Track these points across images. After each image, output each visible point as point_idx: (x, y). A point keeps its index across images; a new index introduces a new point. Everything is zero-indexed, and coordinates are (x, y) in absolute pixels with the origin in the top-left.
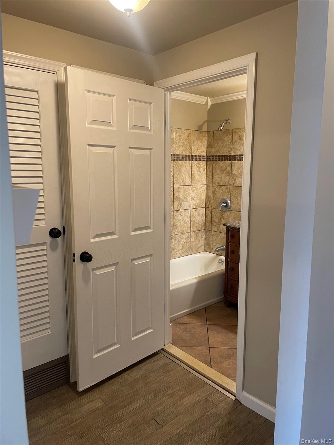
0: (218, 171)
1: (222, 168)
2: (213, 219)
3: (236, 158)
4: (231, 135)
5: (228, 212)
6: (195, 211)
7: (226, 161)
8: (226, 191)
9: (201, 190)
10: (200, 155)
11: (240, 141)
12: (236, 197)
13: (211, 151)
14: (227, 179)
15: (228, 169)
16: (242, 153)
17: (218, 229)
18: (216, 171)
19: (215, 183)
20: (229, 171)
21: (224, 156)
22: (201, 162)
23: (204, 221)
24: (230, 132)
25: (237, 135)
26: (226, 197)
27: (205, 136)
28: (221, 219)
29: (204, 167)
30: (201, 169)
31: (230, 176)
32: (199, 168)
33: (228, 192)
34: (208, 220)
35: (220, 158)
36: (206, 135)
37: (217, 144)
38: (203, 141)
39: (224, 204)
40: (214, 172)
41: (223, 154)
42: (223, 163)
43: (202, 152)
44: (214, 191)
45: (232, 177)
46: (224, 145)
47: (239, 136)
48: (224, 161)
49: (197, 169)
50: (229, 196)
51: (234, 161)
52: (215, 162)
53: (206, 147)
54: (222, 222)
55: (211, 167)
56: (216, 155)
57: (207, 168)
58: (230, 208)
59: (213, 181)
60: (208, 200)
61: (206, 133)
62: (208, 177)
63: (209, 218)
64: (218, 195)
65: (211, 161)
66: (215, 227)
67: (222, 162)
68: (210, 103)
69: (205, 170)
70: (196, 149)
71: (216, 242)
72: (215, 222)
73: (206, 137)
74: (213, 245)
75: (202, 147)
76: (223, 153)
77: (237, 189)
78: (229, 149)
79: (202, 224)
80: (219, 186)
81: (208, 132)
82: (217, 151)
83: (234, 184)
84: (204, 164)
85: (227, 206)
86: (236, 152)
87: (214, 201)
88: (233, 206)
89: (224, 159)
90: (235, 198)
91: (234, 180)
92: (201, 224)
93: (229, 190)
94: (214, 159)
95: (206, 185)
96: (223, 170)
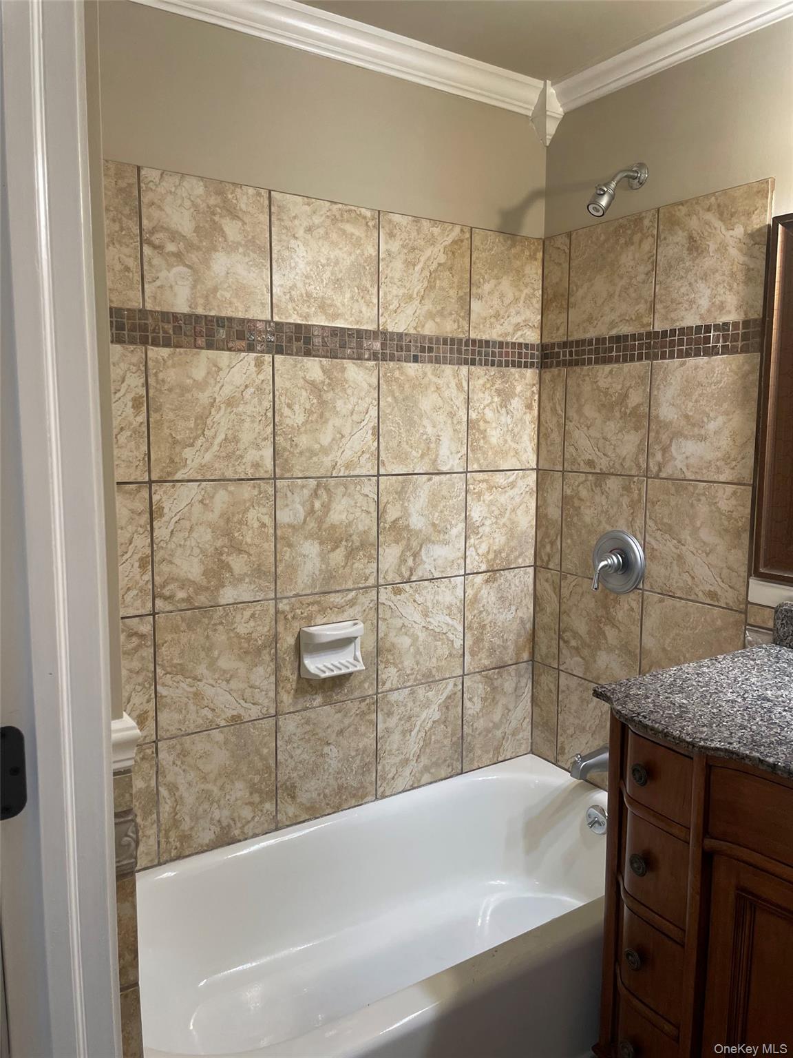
0: (590, 411)
1: (606, 394)
2: (564, 617)
3: (672, 343)
4: (650, 240)
5: (632, 595)
6: (487, 581)
7: (625, 361)
8: (625, 501)
9: (516, 491)
10: (509, 339)
11: (693, 260)
12: (669, 530)
13: (559, 322)
14: (629, 443)
15: (635, 398)
16: (702, 317)
17: (587, 669)
18: (579, 411)
19: (574, 461)
20: (638, 406)
21: (618, 338)
22: (513, 370)
23: (529, 626)
24: (646, 222)
25: (680, 232)
26: (622, 525)
27: (533, 257)
28: (602, 625)
29: (528, 394)
30: (516, 404)
31: (644, 431)
32: (505, 396)
33: (633, 504)
34: (545, 619)
35: (597, 351)
36: (540, 255)
37: (586, 286)
38: (527, 280)
39: (615, 560)
40: (572, 413)
41: (610, 329)
42: (611, 372)
43: (517, 327)
44: (572, 497)
45: (652, 434)
46: (618, 289)
47: (691, 238)
48: (617, 361)
49: (496, 399)
50: (639, 522)
51: (663, 358)
52: (578, 369)
53: (538, 306)
54: (605, 638)
55: (559, 395)
56: (582, 337)
57: (544, 397)
58: (642, 577)
59: (567, 456)
60: (546, 535)
61: (541, 247)
62: (547, 436)
63: (548, 610)
64: (588, 514)
65: (558, 365)
66: (572, 657)
67: (608, 368)
68: (556, 108)
69: (535, 404)
70: (492, 312)
71: (577, 721)
72: (576, 635)
73: (538, 263)
74: (565, 731)
75: (521, 304)
76: (613, 325)
77: (677, 491)
78: (642, 307)
79: (519, 635)
80: (590, 477)
81: (546, 242)
82: (584, 322)
83: (660, 470)
84: (527, 381)
85: (627, 564)
86: (673, 315)
87: (569, 541)
88: (657, 572)
89: (614, 354)
90: (667, 536)
91: (665, 450)
92: (512, 637)
93: (639, 494)
94: (571, 355)
95: (538, 470)
96: (612, 405)
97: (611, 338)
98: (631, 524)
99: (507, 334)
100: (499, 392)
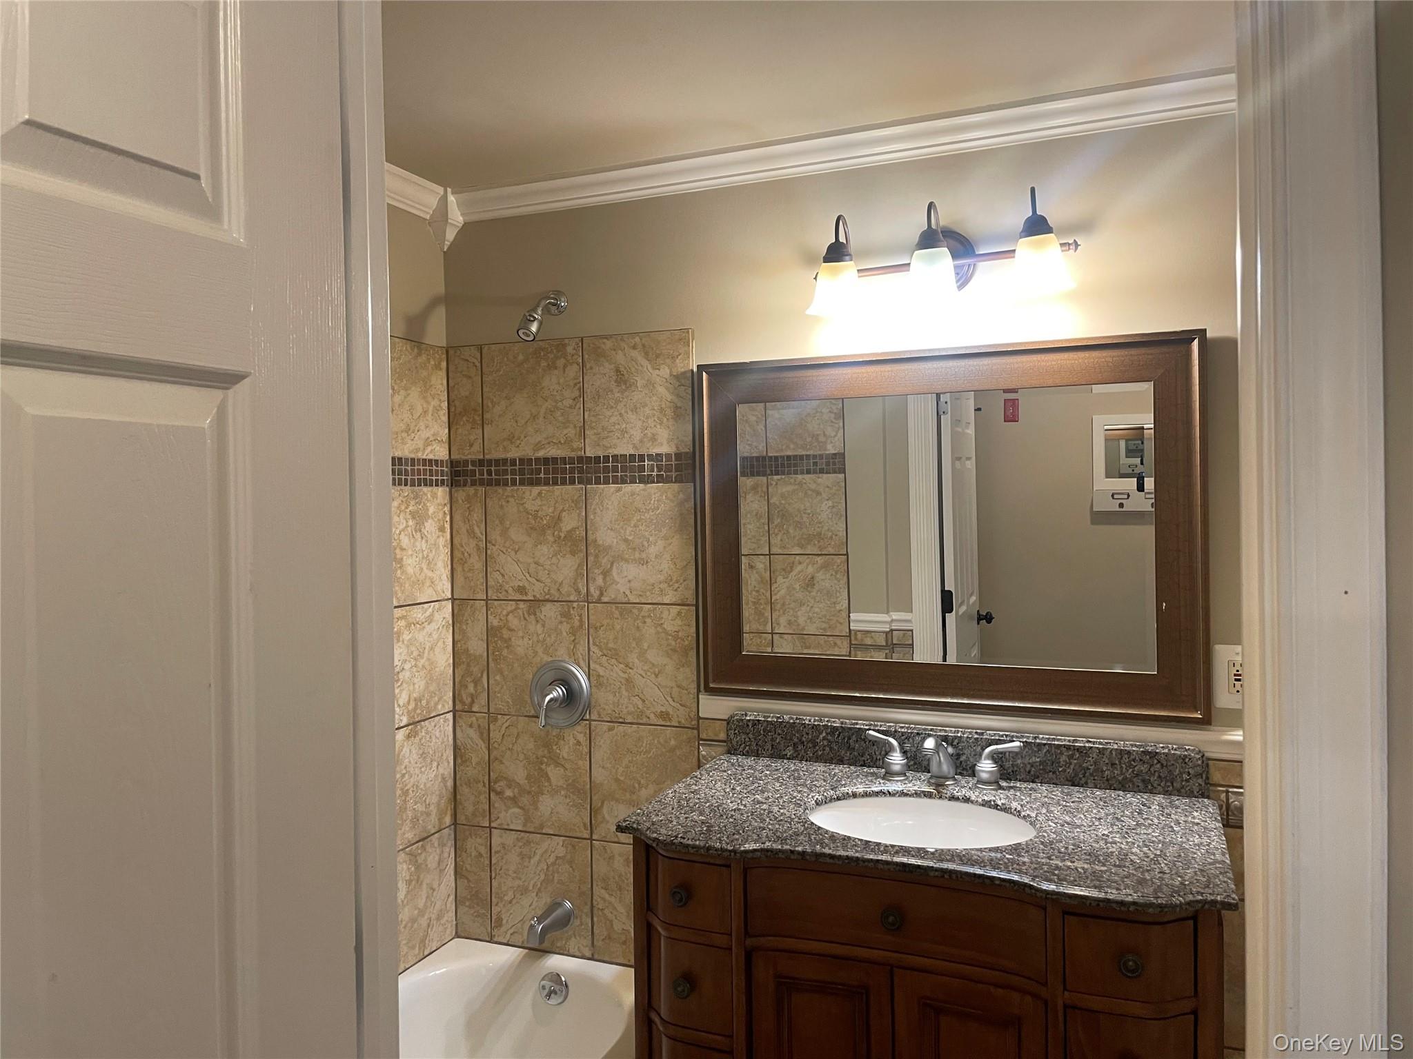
0: (516, 534)
1: (535, 517)
2: (495, 765)
3: (606, 469)
4: (575, 367)
5: (578, 728)
6: (408, 737)
7: (555, 483)
8: (565, 628)
9: (434, 626)
10: (420, 455)
11: (622, 392)
12: (614, 655)
13: (472, 438)
14: (567, 567)
15: (570, 522)
16: (635, 447)
17: (528, 819)
18: (505, 532)
19: (500, 588)
20: (574, 529)
21: (546, 461)
22: (425, 489)
23: (450, 783)
24: (570, 349)
25: (606, 364)
26: (562, 653)
27: (438, 367)
28: (543, 767)
29: (441, 515)
30: (430, 526)
31: (583, 555)
32: (419, 518)
33: (573, 632)
34: (470, 771)
35: (522, 472)
36: (444, 364)
37: (503, 403)
38: (434, 391)
39: (558, 692)
40: (495, 535)
41: (535, 451)
42: (540, 494)
43: (427, 442)
44: (500, 628)
45: (591, 559)
46: (543, 411)
47: (618, 371)
48: (547, 484)
49: (411, 523)
50: (582, 649)
51: (598, 483)
52: (500, 490)
53: (445, 419)
54: (549, 780)
55: (477, 515)
56: (503, 456)
57: (457, 517)
58: (588, 707)
59: (491, 583)
60: (468, 673)
61: (444, 356)
62: (463, 562)
63: (474, 760)
64: (521, 645)
65: (473, 484)
66: (508, 808)
67: (536, 490)
68: (457, 217)
69: (447, 526)
70: (403, 426)
71: (517, 882)
72: (511, 783)
73: (444, 374)
74: (501, 899)
75: (429, 417)
76: (538, 446)
77: (621, 614)
78: (571, 432)
79: (441, 797)
80: (522, 605)
81: (450, 352)
82: (504, 440)
83: (601, 594)
84: (439, 501)
85: (572, 696)
86: (605, 442)
87: (498, 678)
88: (605, 699)
89: (542, 475)
90: (613, 661)
91: (606, 574)
92: (435, 799)
93: (581, 621)
94: (489, 473)
95: (453, 599)
96: (540, 528)
97: (538, 460)
98: (572, 654)
99: (417, 450)
100: (414, 515)
